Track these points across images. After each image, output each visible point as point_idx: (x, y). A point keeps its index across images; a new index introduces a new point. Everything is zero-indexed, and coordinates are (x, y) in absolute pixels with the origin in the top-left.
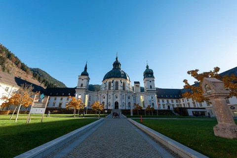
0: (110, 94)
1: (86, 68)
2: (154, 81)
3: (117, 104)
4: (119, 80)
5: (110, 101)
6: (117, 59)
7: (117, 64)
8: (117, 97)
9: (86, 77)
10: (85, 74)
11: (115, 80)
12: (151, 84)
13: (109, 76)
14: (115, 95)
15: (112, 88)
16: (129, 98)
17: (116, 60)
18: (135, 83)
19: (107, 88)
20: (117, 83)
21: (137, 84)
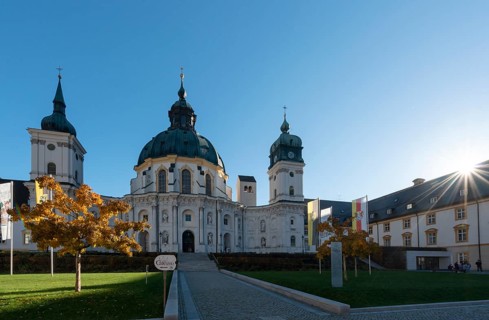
0: (167, 206)
1: (59, 104)
2: (301, 172)
3: (188, 237)
4: (192, 165)
5: (167, 227)
6: (181, 93)
7: (181, 113)
8: (188, 218)
9: (64, 137)
10: (57, 123)
11: (181, 164)
12: (292, 181)
13: (157, 150)
14: (181, 210)
15: (170, 188)
16: (226, 222)
17: (178, 98)
18: (243, 178)
19: (155, 188)
20: (186, 174)
21: (248, 184)
